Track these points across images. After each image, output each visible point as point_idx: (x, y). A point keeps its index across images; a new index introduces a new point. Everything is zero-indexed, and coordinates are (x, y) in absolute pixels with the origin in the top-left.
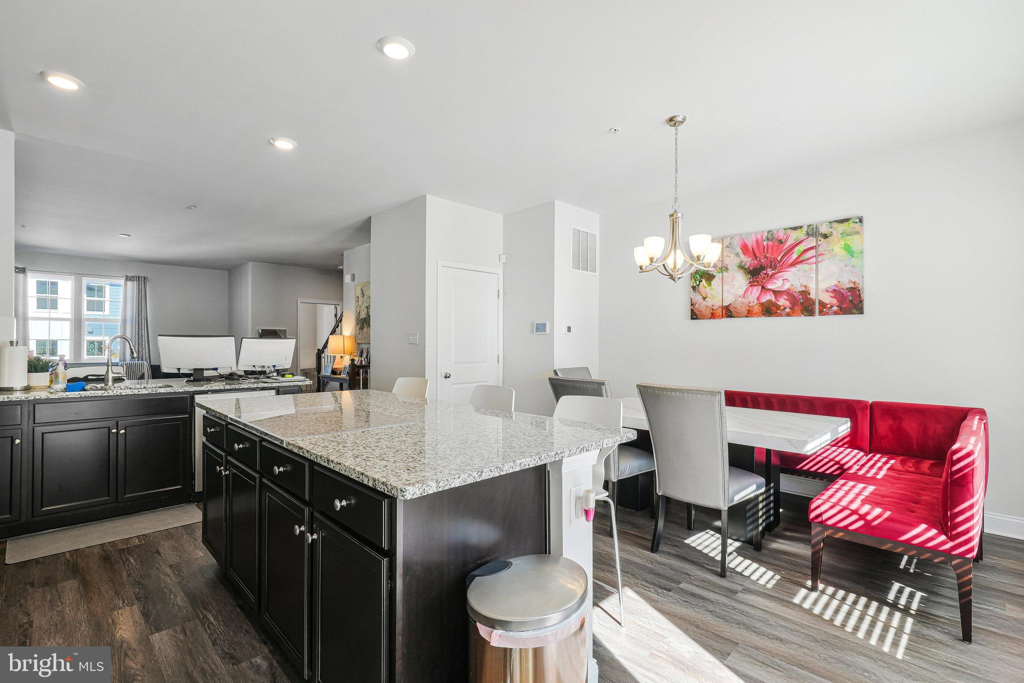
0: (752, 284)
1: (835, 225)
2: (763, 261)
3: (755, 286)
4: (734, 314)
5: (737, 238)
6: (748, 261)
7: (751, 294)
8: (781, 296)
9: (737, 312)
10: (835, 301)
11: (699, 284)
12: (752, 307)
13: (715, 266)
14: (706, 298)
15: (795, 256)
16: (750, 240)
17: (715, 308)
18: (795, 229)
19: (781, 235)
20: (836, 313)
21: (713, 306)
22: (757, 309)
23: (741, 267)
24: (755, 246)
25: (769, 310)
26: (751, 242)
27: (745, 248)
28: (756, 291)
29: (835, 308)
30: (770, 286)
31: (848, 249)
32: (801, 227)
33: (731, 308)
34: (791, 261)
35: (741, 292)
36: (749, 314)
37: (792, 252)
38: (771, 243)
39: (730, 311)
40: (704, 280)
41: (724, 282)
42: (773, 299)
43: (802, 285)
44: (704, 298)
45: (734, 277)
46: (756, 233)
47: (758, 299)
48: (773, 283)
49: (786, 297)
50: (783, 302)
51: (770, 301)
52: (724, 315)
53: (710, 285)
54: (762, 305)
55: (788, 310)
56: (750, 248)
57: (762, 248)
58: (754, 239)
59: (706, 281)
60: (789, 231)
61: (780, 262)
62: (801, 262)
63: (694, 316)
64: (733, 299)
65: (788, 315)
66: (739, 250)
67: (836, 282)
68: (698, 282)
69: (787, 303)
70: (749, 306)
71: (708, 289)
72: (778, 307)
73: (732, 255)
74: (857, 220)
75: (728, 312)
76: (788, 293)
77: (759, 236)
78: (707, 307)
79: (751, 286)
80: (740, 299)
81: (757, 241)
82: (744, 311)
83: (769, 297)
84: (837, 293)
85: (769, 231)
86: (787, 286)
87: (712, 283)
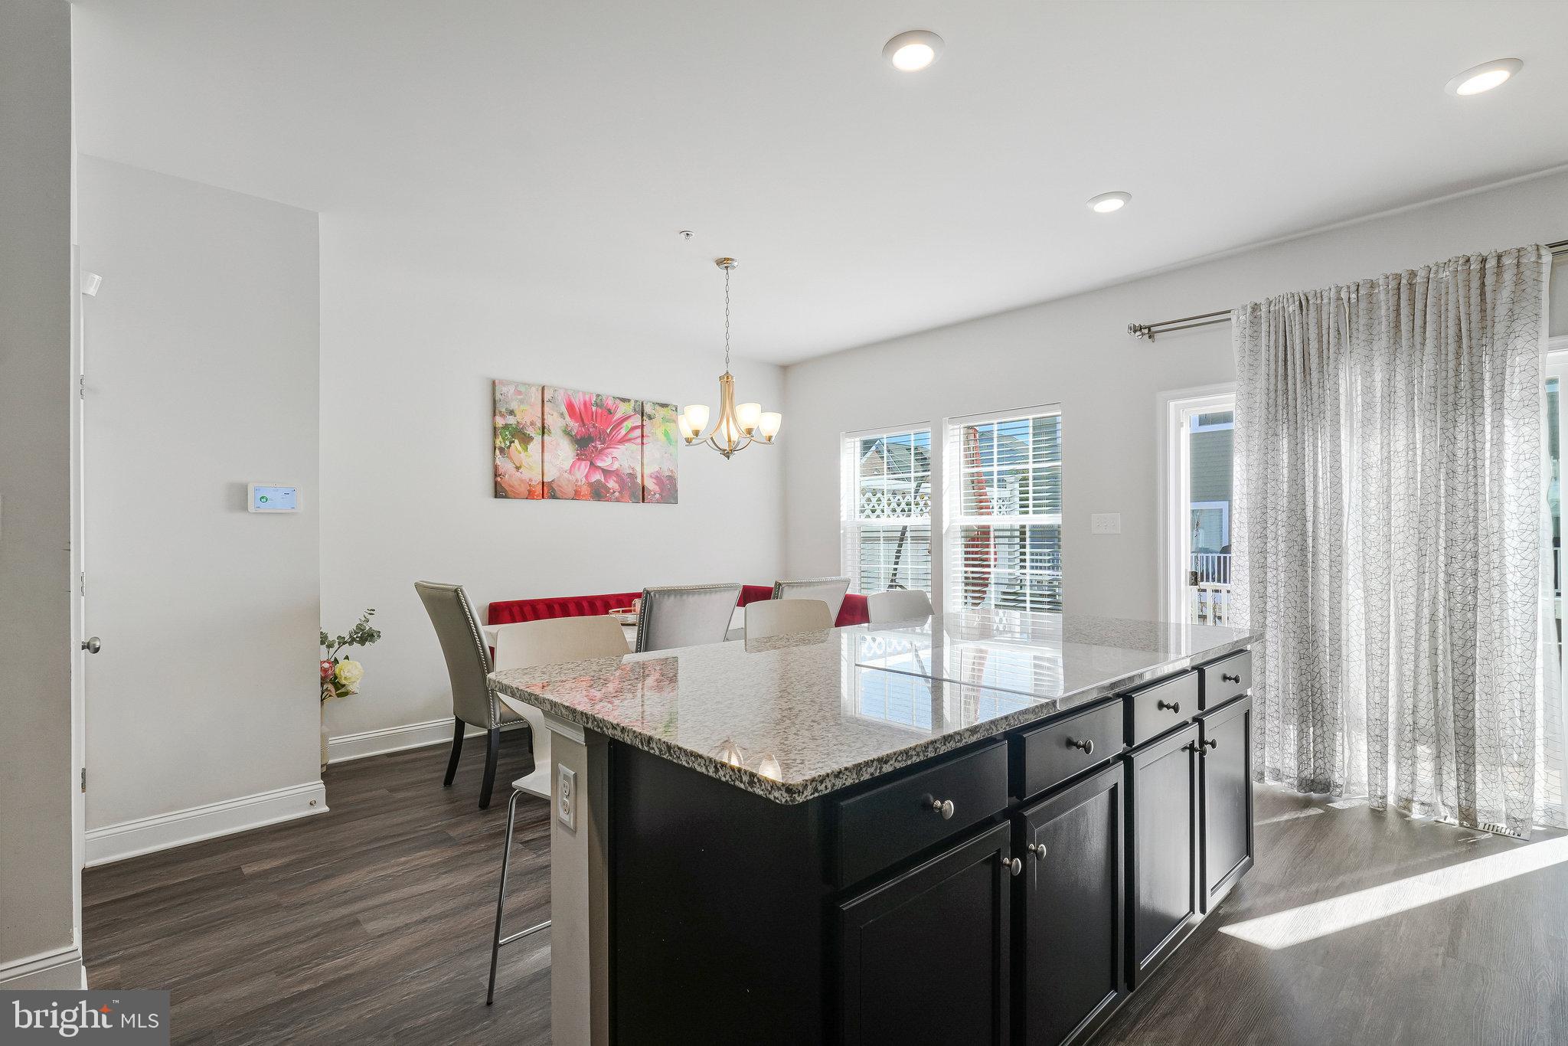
0: (580, 457)
1: (658, 408)
2: (591, 430)
3: (583, 460)
4: (558, 494)
5: (562, 392)
6: (574, 425)
7: (579, 468)
8: (610, 477)
9: (562, 492)
10: (657, 488)
11: (510, 446)
12: (580, 487)
13: (532, 424)
14: (520, 467)
15: (623, 432)
16: (577, 400)
17: (533, 483)
18: (624, 400)
19: (610, 402)
20: (658, 502)
21: (530, 480)
22: (585, 490)
23: (567, 432)
24: (582, 407)
25: (598, 493)
26: (578, 401)
27: (570, 407)
28: (584, 467)
29: (657, 496)
30: (600, 464)
31: (666, 434)
32: (629, 401)
33: (554, 486)
34: (620, 437)
35: (567, 465)
36: (577, 496)
37: (619, 428)
38: (600, 411)
39: (553, 490)
40: (516, 441)
41: (545, 448)
42: (603, 480)
43: (630, 467)
44: (518, 468)
45: (558, 444)
46: (584, 393)
47: (587, 477)
48: (602, 460)
49: (615, 479)
50: (612, 484)
51: (598, 481)
52: (545, 495)
53: (526, 449)
54: (591, 485)
55: (617, 494)
56: (578, 410)
57: (590, 414)
58: (582, 400)
59: (520, 444)
60: (617, 401)
61: (609, 435)
62: (630, 440)
63: (500, 491)
64: (558, 474)
65: (618, 500)
66: (564, 409)
67: (657, 469)
68: (508, 443)
69: (616, 486)
70: (576, 485)
71: (523, 454)
72: (607, 489)
73: (555, 414)
74: (674, 409)
75: (548, 491)
76: (617, 473)
77: (587, 399)
78: (522, 481)
79: (579, 459)
80: (566, 475)
81: (585, 404)
82: (570, 491)
83: (597, 476)
84: (658, 479)
85: (598, 396)
86: (616, 466)
87: (529, 447)
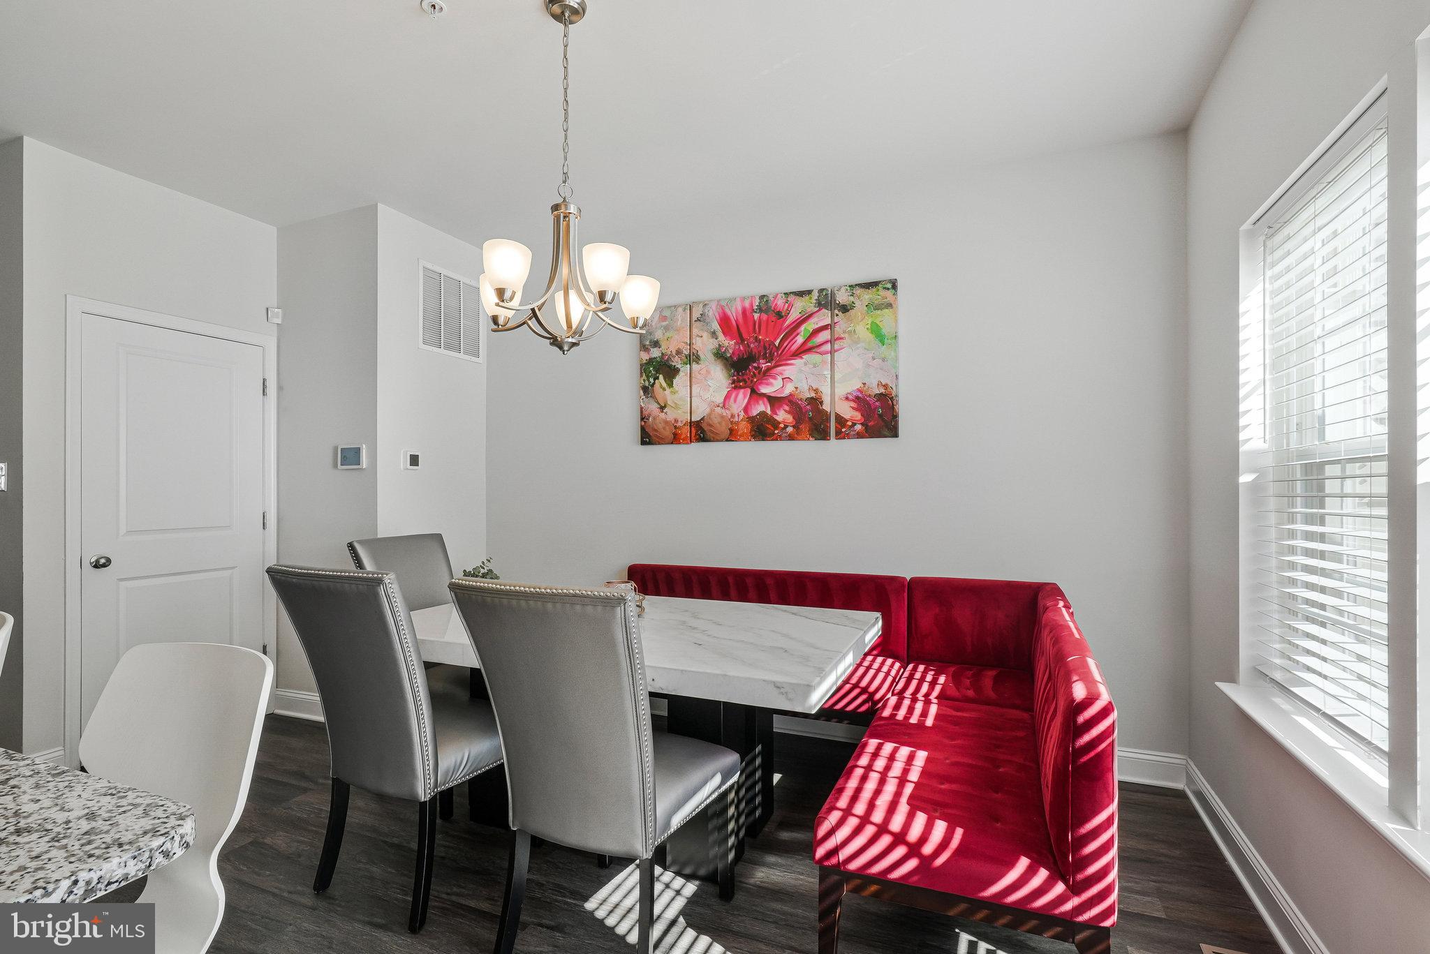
0: (736, 386)
1: (858, 291)
2: (752, 346)
3: (741, 388)
4: (709, 435)
5: (713, 305)
6: (729, 344)
7: (735, 401)
8: (779, 409)
9: (713, 432)
10: (858, 416)
11: (654, 383)
12: (737, 423)
13: (679, 352)
14: (665, 407)
15: (800, 340)
16: (733, 310)
17: (679, 424)
18: (801, 294)
19: (780, 302)
20: (860, 436)
21: (676, 421)
22: (744, 427)
23: (719, 355)
24: (741, 320)
25: (762, 430)
26: (734, 312)
27: (724, 321)
28: (742, 397)
29: (858, 427)
30: (764, 390)
31: (876, 331)
32: (809, 292)
33: (704, 426)
34: (795, 347)
35: (720, 399)
36: (732, 436)
37: (795, 334)
38: (765, 317)
39: (703, 431)
40: (661, 377)
41: (693, 380)
42: (769, 412)
43: (811, 388)
44: (662, 408)
45: (708, 372)
46: (743, 299)
47: (746, 409)
48: (768, 384)
49: (787, 408)
50: (783, 416)
51: (763, 414)
52: (693, 438)
53: (671, 385)
54: (751, 420)
55: (790, 429)
56: (734, 323)
57: (751, 324)
58: (740, 309)
59: (665, 379)
60: (791, 298)
61: (778, 348)
62: (809, 350)
63: (648, 437)
64: (708, 410)
65: (791, 438)
66: (715, 326)
67: (859, 385)
68: (652, 380)
69: (789, 418)
70: (732, 422)
71: (668, 391)
72: (776, 424)
73: (705, 335)
74: (889, 286)
75: (700, 432)
76: (790, 400)
77: (747, 304)
78: (666, 422)
79: (735, 388)
80: (719, 410)
81: (744, 311)
82: (724, 429)
83: (761, 407)
84: (860, 401)
85: (762, 297)
86: (789, 389)
87: (675, 381)
